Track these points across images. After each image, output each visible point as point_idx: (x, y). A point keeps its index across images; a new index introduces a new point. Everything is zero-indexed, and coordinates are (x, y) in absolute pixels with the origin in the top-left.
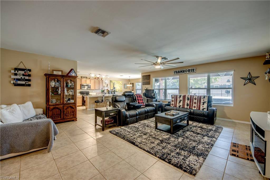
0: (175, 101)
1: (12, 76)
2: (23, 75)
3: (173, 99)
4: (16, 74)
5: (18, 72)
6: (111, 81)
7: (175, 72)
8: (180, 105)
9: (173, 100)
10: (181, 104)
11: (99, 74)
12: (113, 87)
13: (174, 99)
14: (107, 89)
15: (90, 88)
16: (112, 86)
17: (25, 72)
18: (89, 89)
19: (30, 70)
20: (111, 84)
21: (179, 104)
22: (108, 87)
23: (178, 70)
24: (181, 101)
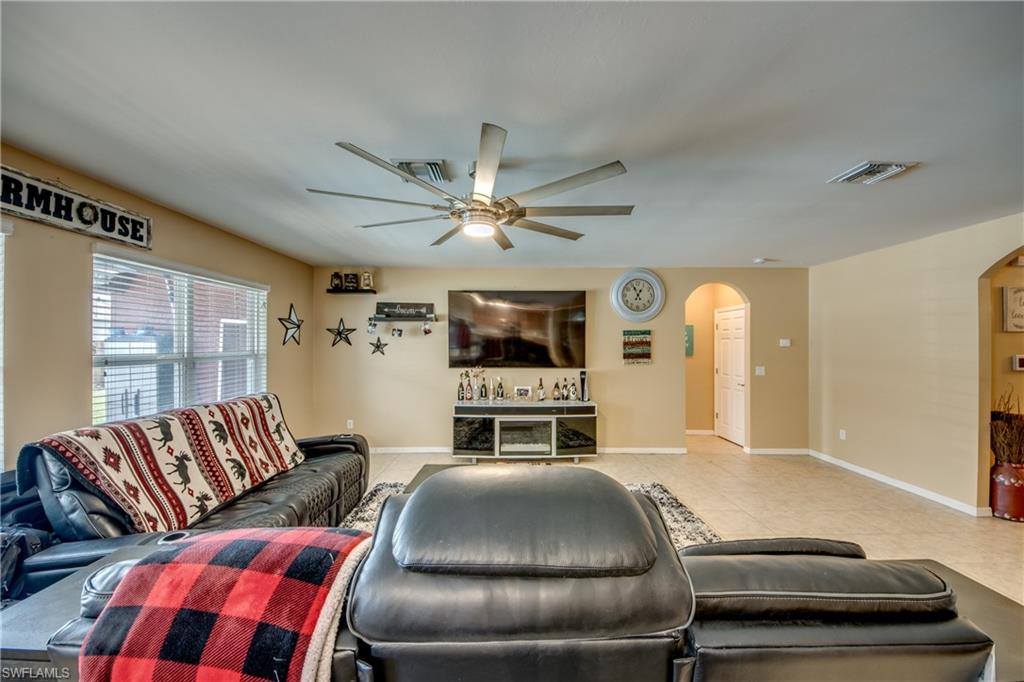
10: (200, 484)
21: (191, 492)
23: (13, 172)
24: (186, 467)
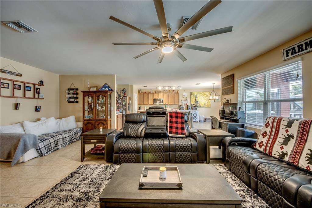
0: (272, 136)
1: (67, 95)
2: (73, 94)
3: (266, 130)
4: (69, 94)
5: (70, 91)
6: (191, 93)
7: (287, 53)
8: (284, 151)
9: (265, 132)
10: (289, 148)
11: (168, 86)
12: (195, 100)
13: (268, 130)
14: (186, 103)
15: (163, 102)
16: (193, 99)
17: (74, 91)
18: (162, 104)
19: (77, 89)
20: (192, 96)
21: (282, 148)
22: (187, 101)
23: (298, 43)
24: (290, 140)
